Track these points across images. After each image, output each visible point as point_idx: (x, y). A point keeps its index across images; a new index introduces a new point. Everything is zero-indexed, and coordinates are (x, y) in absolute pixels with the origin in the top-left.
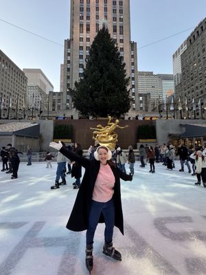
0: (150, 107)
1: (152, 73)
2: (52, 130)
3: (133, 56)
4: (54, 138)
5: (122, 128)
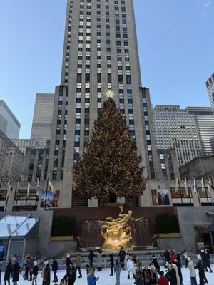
0: (176, 171)
1: (178, 106)
2: (50, 224)
3: (145, 105)
4: (52, 235)
5: (137, 220)
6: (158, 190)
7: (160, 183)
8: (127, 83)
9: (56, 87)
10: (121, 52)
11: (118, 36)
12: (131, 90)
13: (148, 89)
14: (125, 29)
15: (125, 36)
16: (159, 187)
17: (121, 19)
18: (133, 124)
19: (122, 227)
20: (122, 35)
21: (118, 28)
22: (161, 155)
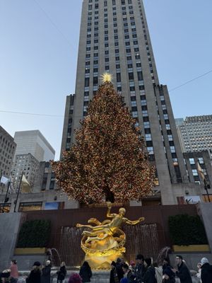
3: (163, 102)
4: (17, 247)
5: (135, 223)
6: (186, 198)
7: (188, 189)
8: (139, 80)
9: (67, 97)
10: (130, 52)
11: (127, 37)
12: (143, 86)
13: (166, 86)
14: (134, 30)
15: (135, 36)
16: (187, 194)
17: (129, 22)
18: (148, 121)
19: (110, 233)
20: (131, 36)
21: (126, 31)
22: (190, 160)
